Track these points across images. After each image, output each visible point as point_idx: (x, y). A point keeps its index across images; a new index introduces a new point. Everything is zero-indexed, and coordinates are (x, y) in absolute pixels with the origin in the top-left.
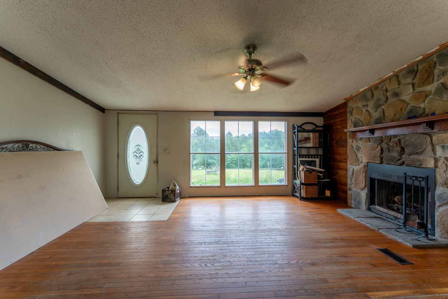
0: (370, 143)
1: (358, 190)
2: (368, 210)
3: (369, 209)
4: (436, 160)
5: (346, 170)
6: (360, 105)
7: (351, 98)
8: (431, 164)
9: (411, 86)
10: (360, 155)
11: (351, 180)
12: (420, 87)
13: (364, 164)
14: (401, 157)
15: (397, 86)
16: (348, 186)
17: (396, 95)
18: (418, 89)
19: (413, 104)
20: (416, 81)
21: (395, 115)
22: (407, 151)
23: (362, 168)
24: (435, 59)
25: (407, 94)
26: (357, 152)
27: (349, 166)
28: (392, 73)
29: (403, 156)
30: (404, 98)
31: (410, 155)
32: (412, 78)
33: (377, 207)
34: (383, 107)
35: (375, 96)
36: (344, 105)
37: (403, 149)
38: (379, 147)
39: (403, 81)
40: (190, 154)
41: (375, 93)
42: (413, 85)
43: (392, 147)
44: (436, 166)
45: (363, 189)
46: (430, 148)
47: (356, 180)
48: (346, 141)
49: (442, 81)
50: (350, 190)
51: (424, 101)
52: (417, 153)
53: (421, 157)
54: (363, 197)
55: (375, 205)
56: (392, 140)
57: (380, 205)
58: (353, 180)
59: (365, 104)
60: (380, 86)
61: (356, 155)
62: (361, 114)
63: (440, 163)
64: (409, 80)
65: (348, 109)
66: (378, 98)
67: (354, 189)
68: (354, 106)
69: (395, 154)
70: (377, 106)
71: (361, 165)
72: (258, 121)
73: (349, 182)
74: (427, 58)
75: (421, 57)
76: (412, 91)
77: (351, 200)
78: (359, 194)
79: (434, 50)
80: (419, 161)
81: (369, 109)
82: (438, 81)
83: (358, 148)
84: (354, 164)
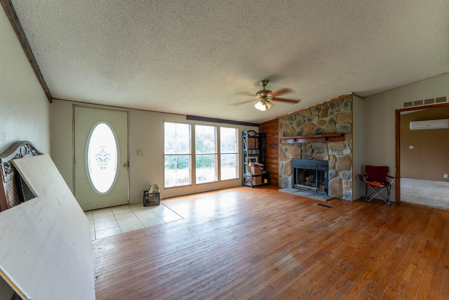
0: (294, 147)
1: (286, 177)
2: (293, 188)
3: (293, 187)
4: (329, 156)
5: (277, 164)
6: (288, 122)
7: (282, 117)
8: (327, 158)
9: (317, 117)
10: (287, 154)
11: (281, 171)
12: (322, 118)
13: (290, 159)
14: (312, 155)
15: (310, 115)
16: (279, 174)
17: (310, 120)
18: (321, 119)
19: (318, 126)
20: (320, 114)
21: (309, 131)
22: (315, 151)
23: (289, 163)
24: (328, 105)
25: (315, 121)
26: (285, 153)
27: (279, 161)
28: (308, 107)
29: (313, 154)
30: (313, 122)
31: (317, 154)
32: (318, 112)
33: (298, 185)
34: (302, 126)
35: (297, 118)
36: (276, 120)
37: (313, 150)
38: (300, 149)
39: (313, 113)
40: (164, 155)
41: (297, 117)
42: (318, 116)
43: (307, 149)
44: (329, 159)
45: (289, 175)
46: (326, 150)
47: (285, 170)
48: (277, 144)
49: (331, 117)
50: (281, 177)
51: (323, 125)
52: (320, 153)
53: (322, 155)
54: (290, 180)
55: (296, 184)
56: (307, 145)
57: (300, 183)
58: (283, 170)
59: (291, 122)
60: (300, 113)
61: (285, 154)
62: (288, 128)
63: (331, 158)
64: (316, 113)
65: (279, 124)
66: (299, 120)
67: (283, 176)
68: (283, 123)
69: (309, 154)
70: (299, 125)
71: (288, 161)
72: (220, 127)
73: (280, 171)
74: (325, 103)
75: (323, 103)
76: (318, 119)
77: (281, 183)
78: (287, 179)
79: (329, 101)
80: (321, 157)
81: (293, 126)
82: (330, 116)
83: (286, 150)
84: (283, 160)
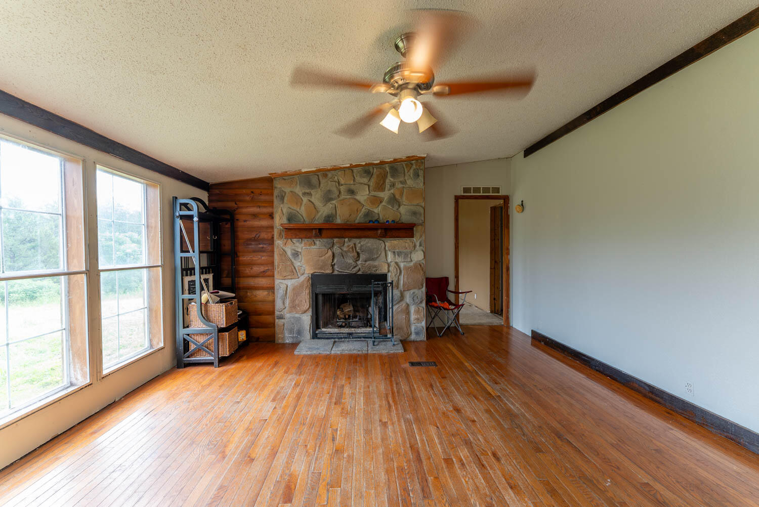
0: (315, 247)
1: (297, 315)
2: (313, 338)
3: (315, 336)
4: (389, 266)
5: (271, 289)
6: (299, 190)
7: (286, 176)
8: (384, 270)
9: (367, 187)
10: (299, 264)
11: (284, 303)
12: (375, 191)
13: (306, 275)
14: (357, 264)
15: (352, 182)
16: (277, 313)
17: (352, 192)
18: (373, 193)
19: (368, 207)
20: (372, 184)
21: (350, 215)
22: (362, 257)
23: (305, 283)
24: (388, 169)
25: (363, 196)
26: (293, 260)
27: (277, 282)
28: (348, 165)
29: (359, 262)
30: (358, 197)
31: (366, 261)
32: (368, 179)
33: (323, 330)
34: (334, 202)
35: (322, 185)
36: (269, 181)
37: (358, 254)
38: (330, 253)
39: (358, 179)
41: (323, 181)
42: (369, 186)
43: (345, 252)
44: (389, 271)
45: (305, 312)
46: (383, 254)
47: (293, 301)
48: (271, 241)
49: (392, 191)
50: (281, 317)
51: (378, 206)
52: (373, 260)
53: (376, 263)
54: (305, 323)
55: (320, 328)
56: (346, 245)
57: (325, 326)
58: (287, 302)
59: (307, 191)
60: (330, 175)
61: (292, 263)
62: (301, 204)
63: (391, 269)
64: (365, 180)
65: (276, 193)
66: (328, 189)
67: (288, 315)
68: (287, 190)
69: (350, 261)
70: (328, 198)
71: (302, 278)
72: (95, 165)
73: (279, 304)
74: (382, 163)
75: (379, 162)
76: (368, 192)
77: (283, 333)
78: (299, 319)
79: (389, 160)
80: (375, 267)
81: (313, 200)
82: (389, 190)
83: (296, 254)
84: (289, 277)
